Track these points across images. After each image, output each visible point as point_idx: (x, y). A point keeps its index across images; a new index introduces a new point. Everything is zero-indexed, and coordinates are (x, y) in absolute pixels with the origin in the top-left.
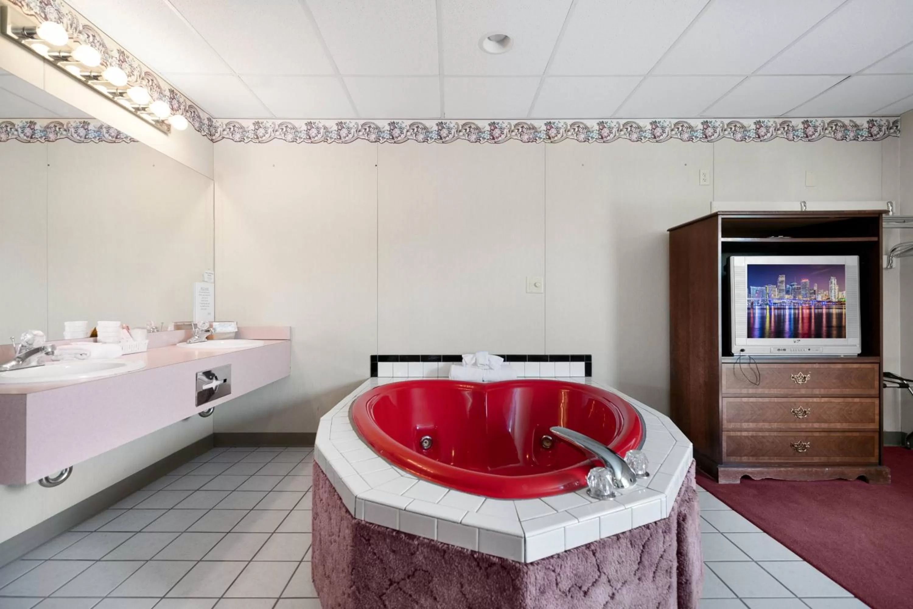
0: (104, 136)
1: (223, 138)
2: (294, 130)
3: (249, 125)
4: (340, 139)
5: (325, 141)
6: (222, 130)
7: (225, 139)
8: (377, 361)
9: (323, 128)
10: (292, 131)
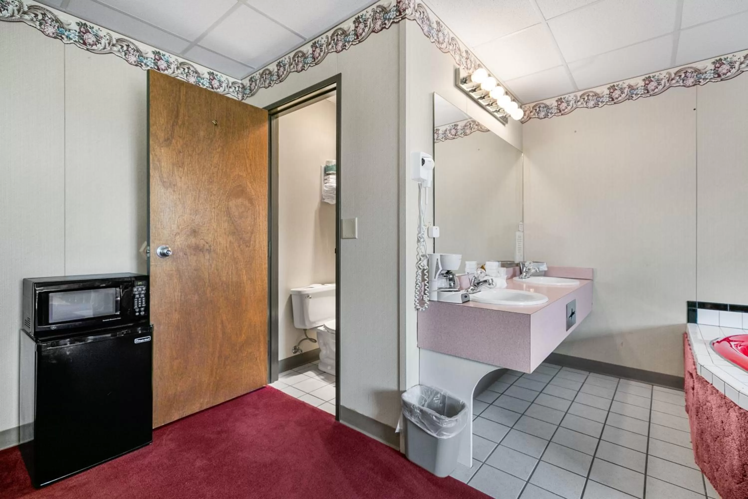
0: (448, 136)
1: (530, 118)
2: (596, 97)
3: (553, 103)
4: (648, 92)
5: (629, 99)
6: (529, 112)
7: (532, 119)
8: (696, 307)
9: (628, 87)
10: (593, 98)
